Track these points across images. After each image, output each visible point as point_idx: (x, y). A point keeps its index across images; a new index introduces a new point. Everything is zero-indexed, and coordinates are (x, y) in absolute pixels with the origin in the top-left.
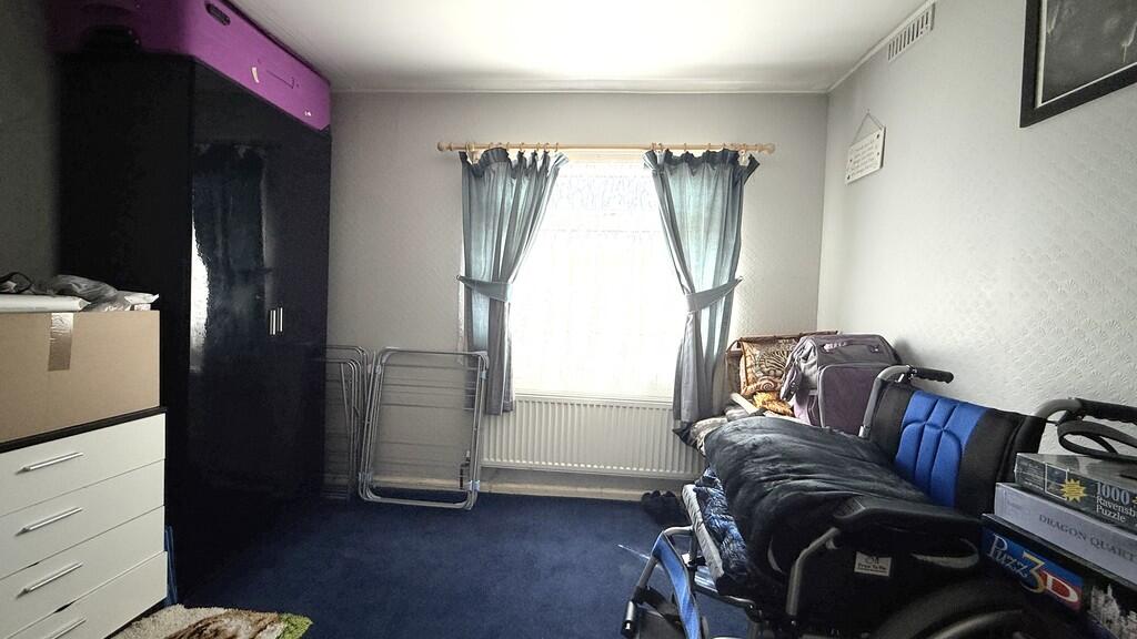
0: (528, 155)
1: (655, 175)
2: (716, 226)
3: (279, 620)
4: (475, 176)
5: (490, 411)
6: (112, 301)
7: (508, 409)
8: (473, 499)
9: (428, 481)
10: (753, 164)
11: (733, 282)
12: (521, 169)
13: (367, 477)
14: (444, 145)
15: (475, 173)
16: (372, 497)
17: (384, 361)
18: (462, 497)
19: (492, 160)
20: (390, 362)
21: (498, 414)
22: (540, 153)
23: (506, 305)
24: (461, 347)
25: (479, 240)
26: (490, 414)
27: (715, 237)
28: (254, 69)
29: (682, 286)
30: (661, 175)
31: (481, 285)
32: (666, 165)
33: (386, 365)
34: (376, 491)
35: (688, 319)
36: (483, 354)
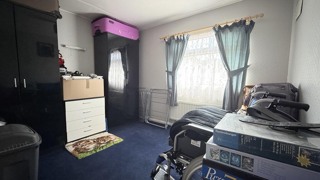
0: (179, 37)
1: (216, 35)
2: (239, 48)
3: (119, 138)
4: (168, 44)
5: (171, 105)
6: (96, 77)
7: (176, 105)
8: (166, 126)
9: (160, 121)
10: (252, 23)
11: (246, 66)
12: (178, 40)
13: (147, 117)
14: (161, 38)
15: (168, 43)
16: (147, 122)
17: (151, 91)
18: (164, 125)
19: (171, 39)
20: (153, 92)
21: (173, 106)
22: (182, 35)
23: (175, 78)
24: (167, 89)
25: (170, 61)
26: (171, 106)
27: (238, 52)
28: (120, 31)
29: (226, 69)
30: (218, 34)
31: (170, 72)
32: (219, 31)
33: (152, 92)
34: (148, 121)
35: (228, 80)
36: (171, 90)
